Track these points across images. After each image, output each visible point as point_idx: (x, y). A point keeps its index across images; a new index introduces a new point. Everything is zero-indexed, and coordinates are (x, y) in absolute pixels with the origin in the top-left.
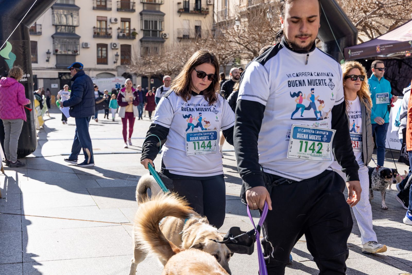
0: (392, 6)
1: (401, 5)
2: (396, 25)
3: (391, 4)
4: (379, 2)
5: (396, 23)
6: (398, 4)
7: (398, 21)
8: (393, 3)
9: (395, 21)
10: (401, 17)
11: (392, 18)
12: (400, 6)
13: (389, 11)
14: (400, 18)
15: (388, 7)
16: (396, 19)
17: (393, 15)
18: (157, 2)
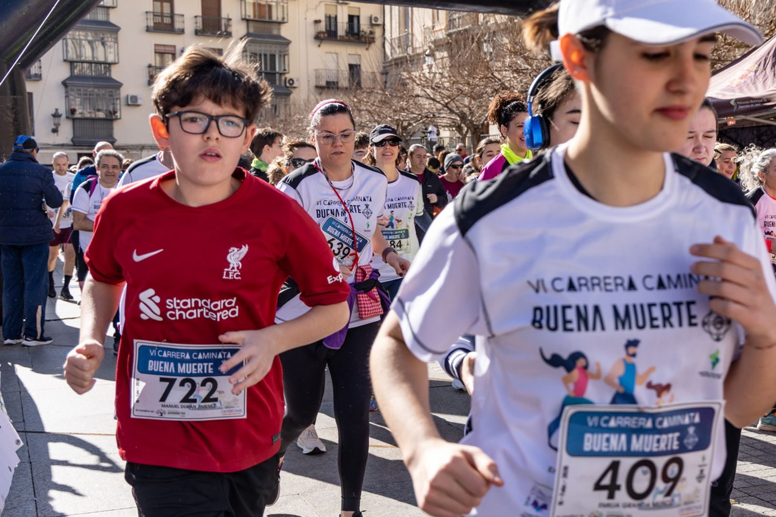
18: (274, 18)
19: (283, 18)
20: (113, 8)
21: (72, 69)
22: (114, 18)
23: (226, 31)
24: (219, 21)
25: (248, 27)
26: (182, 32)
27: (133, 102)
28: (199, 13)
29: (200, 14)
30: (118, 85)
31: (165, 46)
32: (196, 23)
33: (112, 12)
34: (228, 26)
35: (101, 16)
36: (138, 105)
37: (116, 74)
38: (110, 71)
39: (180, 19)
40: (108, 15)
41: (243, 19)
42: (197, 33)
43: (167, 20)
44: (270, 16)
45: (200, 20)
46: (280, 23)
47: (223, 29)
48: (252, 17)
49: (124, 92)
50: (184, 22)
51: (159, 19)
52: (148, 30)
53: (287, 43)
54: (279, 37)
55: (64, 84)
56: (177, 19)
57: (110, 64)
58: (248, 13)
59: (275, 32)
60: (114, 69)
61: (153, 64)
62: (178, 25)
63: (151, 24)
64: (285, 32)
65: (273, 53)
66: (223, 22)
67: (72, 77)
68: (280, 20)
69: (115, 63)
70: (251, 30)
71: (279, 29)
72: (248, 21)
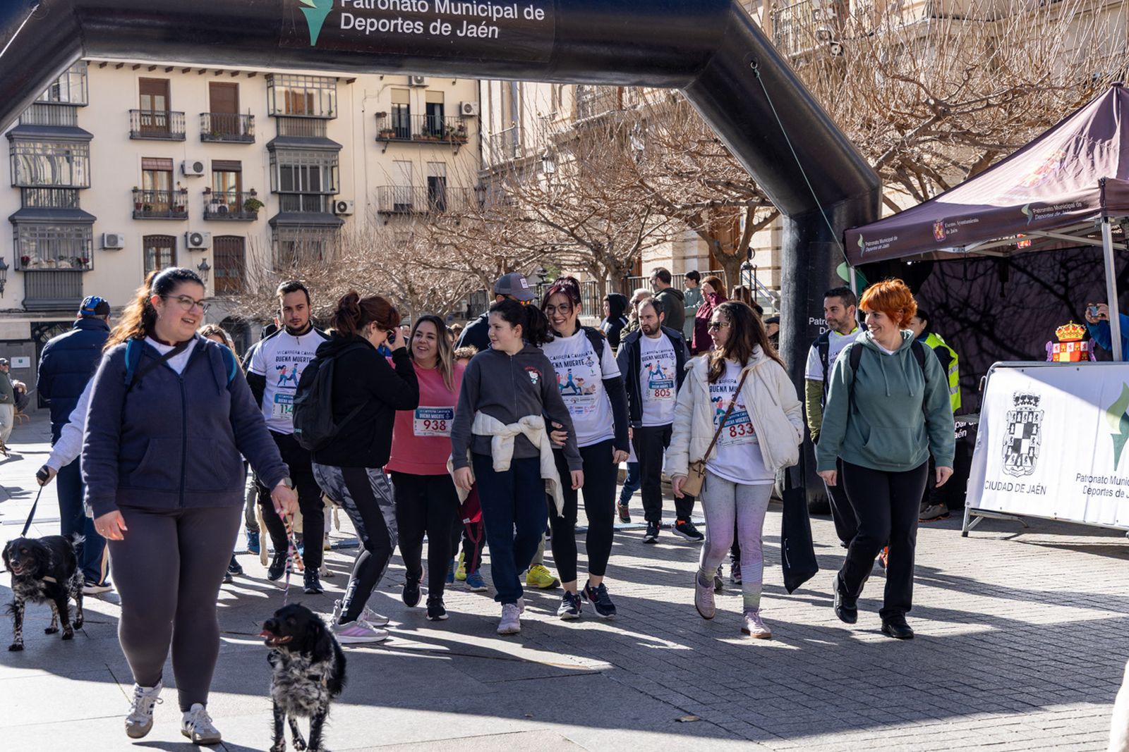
0: (973, 110)
1: (1000, 106)
2: (989, 161)
3: (969, 103)
4: (936, 100)
5: (989, 156)
6: (989, 106)
7: (993, 149)
8: (976, 101)
9: (984, 152)
10: (999, 139)
11: (975, 144)
12: (996, 108)
13: (966, 126)
14: (997, 143)
15: (964, 113)
16: (988, 146)
17: (979, 135)
18: (317, 113)
19: (330, 112)
20: (83, 106)
21: (24, 199)
22: (84, 121)
23: (245, 133)
24: (236, 120)
25: (278, 126)
26: (182, 137)
27: (111, 245)
28: (207, 108)
29: (209, 111)
30: (89, 220)
31: (156, 159)
32: (203, 124)
33: (80, 112)
34: (249, 126)
35: (65, 120)
36: (119, 249)
37: (86, 203)
38: (77, 199)
39: (180, 119)
40: (75, 116)
41: (269, 116)
42: (203, 138)
43: (160, 122)
44: (311, 110)
45: (207, 119)
46: (325, 119)
47: (242, 132)
48: (283, 113)
49: (98, 230)
50: (184, 123)
51: (148, 121)
52: (133, 136)
53: (336, 148)
54: (325, 140)
55: (13, 220)
56: (174, 118)
57: (77, 189)
58: (278, 107)
59: (318, 133)
60: (83, 196)
61: (140, 188)
62: (176, 128)
63: (137, 128)
64: (333, 132)
65: (316, 164)
66: (242, 121)
67: (24, 210)
68: (325, 114)
69: (85, 188)
70: (283, 132)
71: (324, 129)
72: (278, 117)
